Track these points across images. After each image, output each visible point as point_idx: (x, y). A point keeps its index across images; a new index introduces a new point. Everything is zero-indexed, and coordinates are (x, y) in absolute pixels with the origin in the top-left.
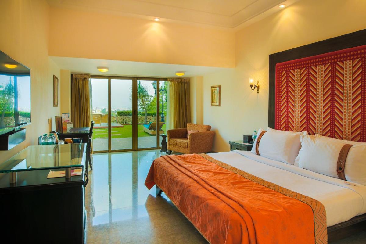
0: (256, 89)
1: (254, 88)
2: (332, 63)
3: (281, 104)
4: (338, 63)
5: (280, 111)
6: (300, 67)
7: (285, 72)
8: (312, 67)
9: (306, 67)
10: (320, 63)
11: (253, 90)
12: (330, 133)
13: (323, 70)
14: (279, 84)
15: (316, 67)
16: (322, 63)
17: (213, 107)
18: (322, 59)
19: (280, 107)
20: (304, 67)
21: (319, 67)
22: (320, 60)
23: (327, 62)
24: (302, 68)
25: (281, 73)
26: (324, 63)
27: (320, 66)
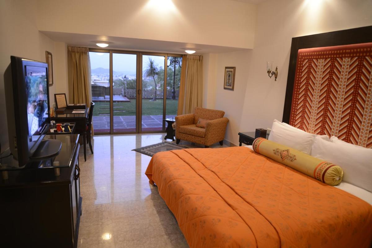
0: (274, 75)
1: (272, 74)
2: (360, 57)
3: (298, 97)
4: (367, 58)
5: (296, 104)
6: (324, 57)
7: (307, 60)
8: (338, 59)
9: (331, 58)
10: (346, 55)
11: (271, 77)
12: (346, 135)
13: (350, 63)
14: (299, 79)
15: (342, 59)
16: (349, 55)
17: (225, 90)
18: (349, 51)
19: (297, 100)
20: (329, 58)
21: (345, 60)
22: (347, 51)
23: (355, 55)
24: (326, 59)
25: (303, 61)
26: (352, 55)
27: (347, 58)
